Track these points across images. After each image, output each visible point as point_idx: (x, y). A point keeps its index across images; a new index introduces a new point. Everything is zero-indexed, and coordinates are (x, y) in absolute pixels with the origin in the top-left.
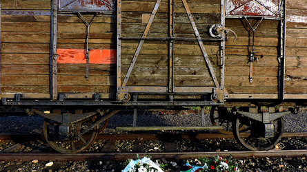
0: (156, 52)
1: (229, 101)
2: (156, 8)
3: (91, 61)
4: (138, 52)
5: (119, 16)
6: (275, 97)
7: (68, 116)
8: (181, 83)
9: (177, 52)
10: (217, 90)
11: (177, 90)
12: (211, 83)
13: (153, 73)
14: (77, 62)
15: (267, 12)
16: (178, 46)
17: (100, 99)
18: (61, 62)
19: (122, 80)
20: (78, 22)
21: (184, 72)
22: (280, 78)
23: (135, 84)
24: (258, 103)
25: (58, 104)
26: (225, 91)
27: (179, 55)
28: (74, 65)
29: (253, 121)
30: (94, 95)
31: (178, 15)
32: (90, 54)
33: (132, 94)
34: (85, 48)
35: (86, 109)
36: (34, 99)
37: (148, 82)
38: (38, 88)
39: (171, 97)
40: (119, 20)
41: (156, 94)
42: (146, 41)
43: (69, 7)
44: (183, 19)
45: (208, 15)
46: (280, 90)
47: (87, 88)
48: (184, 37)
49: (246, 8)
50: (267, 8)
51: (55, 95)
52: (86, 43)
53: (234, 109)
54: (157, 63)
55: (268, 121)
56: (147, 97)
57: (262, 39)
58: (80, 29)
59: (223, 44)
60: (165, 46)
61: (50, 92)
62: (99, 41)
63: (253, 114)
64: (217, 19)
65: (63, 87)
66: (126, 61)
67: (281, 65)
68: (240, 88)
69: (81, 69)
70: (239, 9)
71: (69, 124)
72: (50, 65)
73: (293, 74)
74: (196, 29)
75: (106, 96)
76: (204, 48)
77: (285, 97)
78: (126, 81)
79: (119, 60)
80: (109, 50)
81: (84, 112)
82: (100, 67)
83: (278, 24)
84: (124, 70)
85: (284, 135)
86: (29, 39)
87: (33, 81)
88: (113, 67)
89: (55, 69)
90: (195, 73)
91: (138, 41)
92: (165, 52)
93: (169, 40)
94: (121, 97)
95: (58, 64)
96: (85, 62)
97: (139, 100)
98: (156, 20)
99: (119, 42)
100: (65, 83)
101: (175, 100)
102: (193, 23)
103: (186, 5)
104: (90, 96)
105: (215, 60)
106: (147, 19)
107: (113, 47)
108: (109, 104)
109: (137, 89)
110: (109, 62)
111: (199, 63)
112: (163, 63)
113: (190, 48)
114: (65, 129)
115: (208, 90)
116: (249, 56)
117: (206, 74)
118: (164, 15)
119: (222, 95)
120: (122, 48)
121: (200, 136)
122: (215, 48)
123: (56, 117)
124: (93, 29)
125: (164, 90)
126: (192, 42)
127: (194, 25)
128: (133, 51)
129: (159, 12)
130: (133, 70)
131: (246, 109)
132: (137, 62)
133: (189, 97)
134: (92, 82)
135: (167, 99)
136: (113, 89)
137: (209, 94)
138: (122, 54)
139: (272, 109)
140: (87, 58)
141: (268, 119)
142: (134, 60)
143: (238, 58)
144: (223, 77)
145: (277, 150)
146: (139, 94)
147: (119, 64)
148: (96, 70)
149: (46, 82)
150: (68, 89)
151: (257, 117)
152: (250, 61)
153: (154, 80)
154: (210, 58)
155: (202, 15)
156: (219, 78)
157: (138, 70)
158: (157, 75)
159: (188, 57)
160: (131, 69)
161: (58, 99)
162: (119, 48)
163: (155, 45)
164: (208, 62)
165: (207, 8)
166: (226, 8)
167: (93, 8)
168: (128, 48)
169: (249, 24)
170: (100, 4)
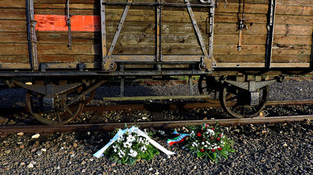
0: (142, 19)
1: (217, 70)
3: (73, 29)
4: (123, 19)
6: (262, 65)
7: (52, 87)
8: (169, 51)
9: (165, 18)
10: (205, 59)
11: (165, 59)
12: (200, 52)
13: (140, 41)
14: (58, 29)
16: (165, 12)
17: (85, 69)
18: (40, 29)
19: (108, 49)
21: (172, 40)
22: (268, 47)
23: (121, 52)
24: (245, 72)
25: (40, 74)
26: (214, 59)
27: (167, 22)
28: (55, 32)
29: (240, 89)
30: (78, 65)
32: (72, 21)
33: (118, 64)
34: (66, 14)
35: (71, 80)
36: (13, 70)
37: (134, 51)
38: (17, 58)
39: (159, 66)
41: (143, 63)
42: (132, 6)
46: (267, 58)
47: (71, 57)
48: (172, 2)
51: (36, 65)
52: (66, 8)
53: (222, 78)
54: (144, 30)
55: (254, 89)
56: (134, 66)
57: (252, 6)
59: (212, 11)
60: (153, 12)
61: (31, 62)
62: (81, 6)
63: (240, 83)
65: (44, 57)
66: (111, 28)
67: (270, 33)
68: (228, 56)
69: (62, 37)
71: (54, 95)
72: (28, 33)
73: (281, 42)
75: (91, 66)
76: (193, 14)
77: (272, 65)
78: (111, 50)
79: (103, 26)
80: (92, 17)
81: (68, 83)
82: (84, 35)
84: (110, 39)
85: (268, 103)
87: (10, 50)
88: (98, 35)
89: (34, 37)
90: (183, 41)
91: (123, 6)
92: (152, 19)
93: (156, 6)
94: (107, 65)
95: (37, 32)
96: (66, 29)
97: (126, 70)
99: (103, 7)
100: (46, 53)
101: (163, 69)
104: (74, 65)
105: (204, 28)
107: (97, 12)
108: (95, 74)
109: (124, 58)
110: (93, 30)
111: (187, 31)
112: (150, 30)
113: (178, 15)
114: (50, 100)
115: (197, 59)
116: (238, 23)
117: (194, 42)
119: (211, 64)
120: (106, 14)
121: (187, 106)
122: (205, 15)
123: (39, 88)
125: (151, 59)
126: (181, 8)
128: (118, 18)
130: (121, 37)
131: (234, 78)
132: (123, 30)
133: (177, 66)
134: (75, 51)
135: (155, 68)
136: (98, 58)
137: (198, 63)
138: (106, 21)
139: (258, 78)
140: (68, 25)
141: (254, 87)
142: (120, 28)
143: (227, 26)
144: (211, 45)
145: (261, 117)
146: (126, 63)
147: (103, 31)
148: (79, 39)
149: (25, 51)
150: (50, 59)
151: (244, 86)
152: (239, 28)
153: (141, 49)
154: (199, 26)
156: (208, 46)
157: (125, 37)
158: (144, 44)
159: (176, 24)
160: (116, 37)
161: (40, 69)
162: (103, 14)
163: (142, 11)
164: (197, 29)
168: (113, 14)
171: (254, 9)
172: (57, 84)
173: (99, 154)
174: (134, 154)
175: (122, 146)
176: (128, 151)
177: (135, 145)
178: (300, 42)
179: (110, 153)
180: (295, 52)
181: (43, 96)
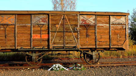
0: (60, 35)
1: (81, 48)
2: (60, 23)
3: (42, 38)
4: (55, 35)
5: (50, 25)
6: (95, 47)
8: (67, 43)
9: (66, 35)
10: (77, 45)
11: (66, 45)
12: (76, 43)
14: (38, 38)
15: (91, 23)
16: (66, 33)
17: (45, 49)
18: (34, 38)
19: (51, 43)
20: (38, 27)
21: (68, 40)
23: (54, 44)
24: (91, 49)
26: (80, 45)
27: (66, 36)
29: (90, 55)
31: (66, 25)
33: (54, 47)
34: (40, 34)
36: (27, 49)
37: (58, 43)
38: (27, 46)
39: (65, 48)
40: (50, 27)
41: (60, 47)
42: (57, 32)
43: (36, 23)
44: (68, 26)
45: (74, 25)
46: (96, 45)
47: (41, 45)
48: (68, 31)
49: (85, 22)
50: (91, 22)
53: (84, 51)
55: (94, 55)
56: (58, 48)
57: (90, 31)
58: (39, 29)
59: (79, 33)
60: (63, 33)
61: (31, 47)
62: (44, 32)
63: (90, 53)
64: (77, 26)
66: (52, 38)
67: (96, 38)
68: (84, 45)
69: (39, 40)
70: (83, 23)
73: (100, 40)
74: (71, 29)
75: (47, 47)
76: (73, 34)
77: (97, 47)
78: (52, 43)
79: (50, 37)
80: (47, 35)
82: (44, 39)
83: (95, 26)
84: (52, 40)
86: (25, 32)
87: (26, 44)
89: (32, 40)
90: (71, 41)
91: (55, 32)
92: (63, 35)
93: (64, 32)
94: (51, 47)
96: (40, 38)
97: (56, 48)
98: (60, 26)
99: (50, 32)
100: (35, 44)
101: (66, 48)
102: (70, 27)
103: (68, 22)
104: (42, 47)
105: (77, 37)
106: (58, 26)
108: (47, 49)
110: (47, 38)
111: (72, 38)
112: (62, 38)
115: (75, 45)
116: (87, 35)
117: (74, 41)
118: (62, 25)
119: (79, 47)
120: (51, 34)
122: (77, 34)
124: (42, 29)
125: (62, 45)
126: (70, 32)
128: (54, 35)
130: (54, 40)
131: (88, 51)
132: (55, 38)
133: (70, 48)
134: (42, 44)
135: (64, 48)
136: (49, 45)
138: (51, 36)
139: (96, 51)
140: (41, 37)
142: (54, 38)
143: (83, 36)
144: (79, 42)
146: (56, 47)
147: (50, 38)
149: (30, 44)
150: (36, 46)
152: (87, 37)
153: (60, 43)
154: (75, 36)
156: (78, 42)
157: (55, 40)
158: (61, 41)
159: (69, 36)
161: (33, 49)
162: (50, 34)
163: (60, 33)
164: (75, 37)
165: (74, 23)
166: (80, 22)
167: (43, 23)
168: (53, 34)
169: (86, 26)
170: (44, 22)
171: (91, 31)
172: (35, 53)
173: (49, 70)
174: (58, 69)
175: (55, 67)
176: (57, 69)
177: (59, 67)
178: (106, 40)
179: (52, 69)
180: (104, 43)
181: (32, 56)
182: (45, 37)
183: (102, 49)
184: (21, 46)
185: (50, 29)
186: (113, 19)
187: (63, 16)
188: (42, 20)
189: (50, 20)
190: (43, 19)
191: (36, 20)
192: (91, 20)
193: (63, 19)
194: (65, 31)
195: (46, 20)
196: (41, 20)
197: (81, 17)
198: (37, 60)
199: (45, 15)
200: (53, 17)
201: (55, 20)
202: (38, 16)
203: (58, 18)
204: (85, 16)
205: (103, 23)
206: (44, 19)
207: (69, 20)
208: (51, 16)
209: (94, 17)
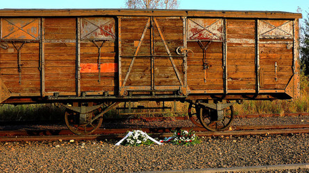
0: (143, 65)
1: (190, 95)
2: (143, 37)
3: (101, 71)
4: (132, 65)
5: (119, 42)
6: (222, 92)
7: (84, 108)
8: (160, 84)
9: (157, 64)
10: (182, 88)
11: (156, 88)
12: (178, 83)
13: (142, 77)
14: (93, 72)
15: (214, 37)
16: (156, 60)
17: (108, 95)
18: (83, 72)
19: (123, 82)
20: (93, 46)
21: (161, 77)
22: (224, 80)
23: (130, 85)
26: (188, 88)
27: (157, 66)
28: (91, 73)
29: (211, 109)
30: (104, 93)
31: (156, 41)
32: (101, 66)
33: (129, 91)
34: (98, 62)
35: (97, 102)
36: (68, 96)
37: (138, 83)
38: (69, 89)
39: (153, 93)
40: (120, 45)
41: (144, 91)
42: (137, 58)
43: (88, 37)
44: (160, 44)
45: (175, 41)
46: (224, 87)
47: (99, 88)
48: (161, 54)
49: (200, 35)
50: (214, 34)
51: (79, 93)
52: (98, 59)
53: (197, 101)
54: (144, 71)
55: (220, 109)
56: (138, 93)
57: (211, 54)
58: (95, 50)
59: (185, 59)
60: (149, 60)
61: (77, 91)
62: (107, 58)
63: (211, 105)
64: (180, 42)
65: (84, 88)
66: (125, 71)
67: (224, 70)
68: (198, 86)
69: (96, 76)
70: (196, 36)
72: (76, 74)
73: (233, 76)
74: (168, 50)
75: (112, 93)
76: (173, 61)
77: (228, 92)
78: (125, 83)
79: (120, 70)
80: (114, 64)
81: (94, 105)
82: (107, 74)
83: (221, 45)
84: (124, 76)
86: (62, 58)
87: (65, 84)
88: (117, 74)
89: (79, 76)
90: (168, 77)
91: (132, 58)
92: (149, 64)
93: (151, 57)
94: (122, 92)
95: (81, 73)
96: (97, 71)
97: (133, 95)
98: (143, 44)
99: (120, 58)
100: (85, 85)
101: (156, 95)
103: (161, 35)
104: (101, 93)
105: (181, 69)
106: (138, 44)
107: (116, 61)
108: (114, 97)
109: (131, 88)
110: (114, 71)
111: (170, 71)
112: (148, 72)
113: (164, 61)
114: (83, 116)
115: (177, 88)
116: (203, 65)
117: (175, 78)
118: (148, 41)
119: (187, 91)
120: (122, 62)
122: (180, 61)
123: (76, 109)
124: (102, 50)
125: (148, 88)
126: (166, 58)
127: (167, 47)
128: (128, 64)
129: (144, 39)
130: (130, 76)
131: (206, 101)
132: (132, 71)
133: (165, 93)
134: (103, 84)
135: (151, 94)
136: (117, 88)
138: (122, 66)
139: (224, 101)
140: (99, 69)
141: (221, 107)
142: (130, 70)
143: (196, 67)
144: (186, 79)
145: (231, 131)
146: (133, 91)
147: (120, 73)
148: (105, 77)
149: (74, 85)
150: (88, 89)
151: (213, 107)
152: (204, 68)
153: (143, 82)
154: (178, 68)
155: (172, 41)
156: (183, 80)
157: (132, 76)
158: (144, 79)
159: (163, 67)
160: (127, 75)
161: (82, 95)
162: (120, 63)
163: (142, 60)
164: (176, 70)
165: (174, 36)
166: (188, 36)
167: (103, 37)
168: (126, 62)
169: (202, 45)
170: (107, 35)
171: (213, 56)
173: (118, 144)
174: (139, 142)
175: (132, 138)
176: (136, 141)
177: (140, 138)
178: (247, 76)
179: (125, 143)
180: (244, 83)
181: (79, 113)
182: (108, 68)
183: (239, 97)
184: (54, 90)
185: (120, 51)
186: (263, 28)
187: (149, 21)
188: (102, 30)
189: (120, 29)
190: (103, 28)
191: (86, 29)
192: (213, 30)
193: (150, 28)
194: (153, 55)
195: (110, 31)
196: (99, 31)
197: (191, 24)
198: (92, 121)
199: (108, 19)
200: (126, 24)
201: (132, 31)
202: (92, 20)
203: (137, 25)
204: (200, 21)
205: (241, 37)
206: (106, 28)
207: (163, 29)
208: (123, 20)
209: (220, 23)
